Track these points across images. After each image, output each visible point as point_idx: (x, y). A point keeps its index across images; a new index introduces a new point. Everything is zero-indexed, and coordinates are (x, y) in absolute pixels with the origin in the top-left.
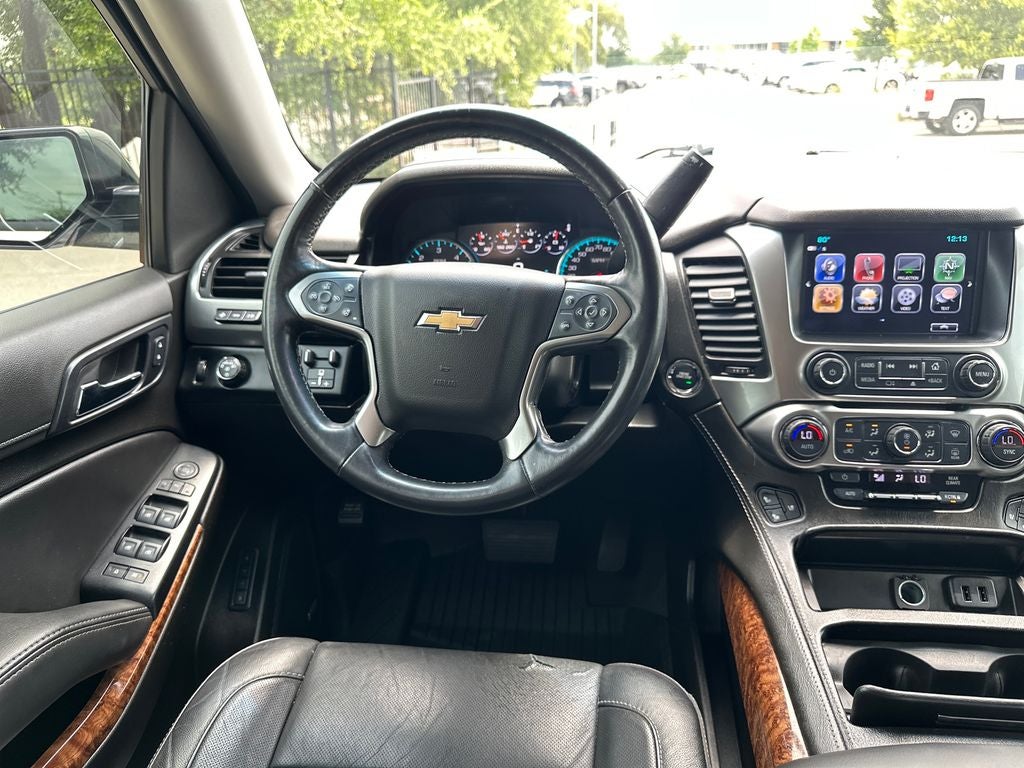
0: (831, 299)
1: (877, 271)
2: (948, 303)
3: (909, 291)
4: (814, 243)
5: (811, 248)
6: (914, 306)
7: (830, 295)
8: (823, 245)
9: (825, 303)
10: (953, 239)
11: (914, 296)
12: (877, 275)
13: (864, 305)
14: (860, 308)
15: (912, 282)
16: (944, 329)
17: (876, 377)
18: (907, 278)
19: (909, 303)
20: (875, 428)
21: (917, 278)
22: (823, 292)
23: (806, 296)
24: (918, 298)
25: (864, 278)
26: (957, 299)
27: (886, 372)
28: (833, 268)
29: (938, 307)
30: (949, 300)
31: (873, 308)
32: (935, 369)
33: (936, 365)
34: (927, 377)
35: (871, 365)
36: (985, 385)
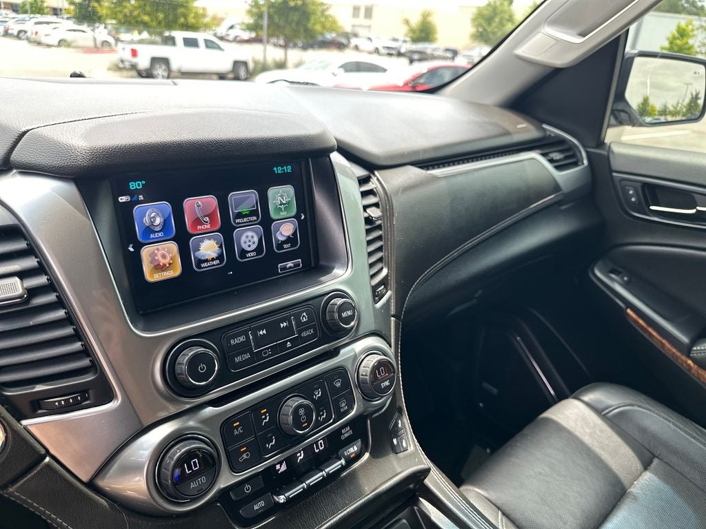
0: (166, 261)
1: (211, 216)
2: (289, 240)
3: (250, 234)
4: (126, 192)
5: (123, 199)
6: (258, 250)
7: (164, 257)
8: (137, 192)
9: (159, 268)
10: (278, 170)
11: (256, 239)
12: (212, 222)
13: (207, 261)
14: (203, 265)
15: (251, 223)
16: (290, 267)
17: (251, 351)
18: (245, 220)
19: (254, 247)
20: (265, 414)
21: (255, 218)
22: (153, 255)
23: (132, 264)
24: (260, 240)
25: (199, 227)
26: (295, 234)
27: (260, 341)
28: (158, 221)
29: (280, 245)
30: (289, 237)
31: (218, 262)
32: (305, 320)
33: (304, 316)
34: (300, 332)
35: (242, 339)
36: (352, 323)
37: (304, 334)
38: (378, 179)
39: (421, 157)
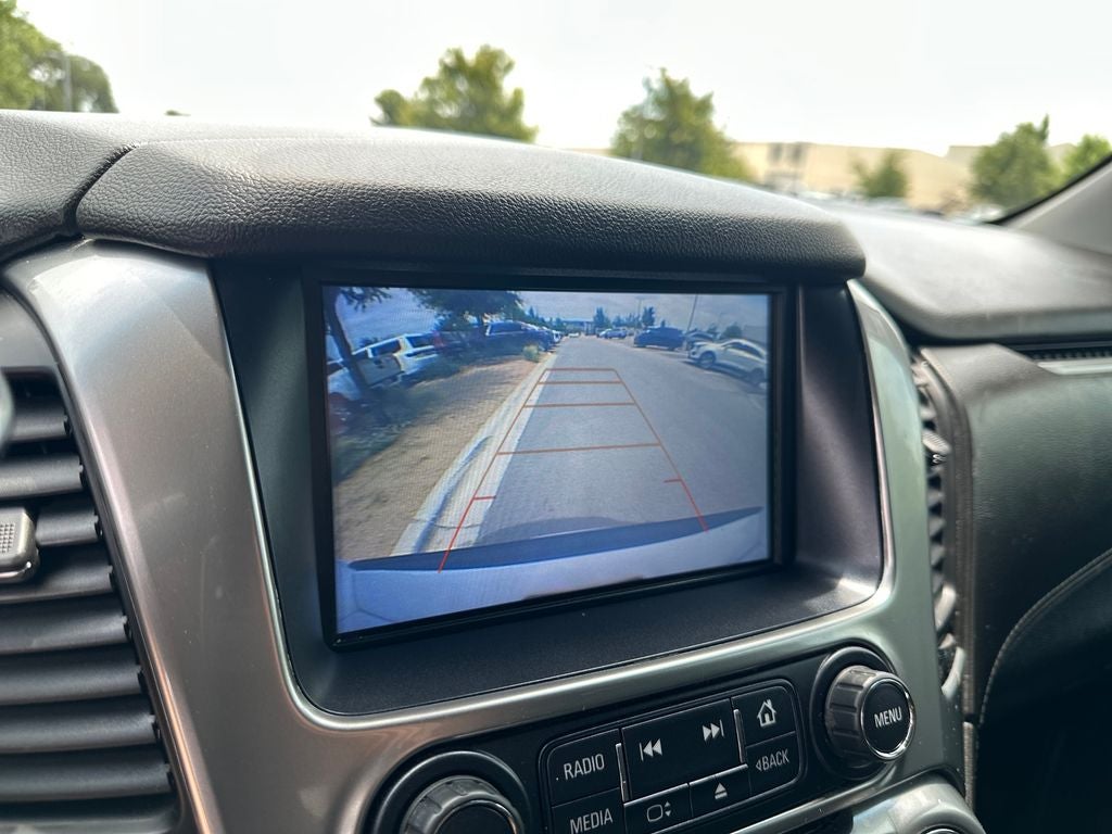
32: (768, 722)
33: (767, 710)
34: (752, 758)
35: (595, 763)
36: (902, 747)
37: (764, 764)
38: (931, 367)
39: (1022, 329)
